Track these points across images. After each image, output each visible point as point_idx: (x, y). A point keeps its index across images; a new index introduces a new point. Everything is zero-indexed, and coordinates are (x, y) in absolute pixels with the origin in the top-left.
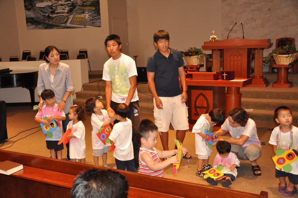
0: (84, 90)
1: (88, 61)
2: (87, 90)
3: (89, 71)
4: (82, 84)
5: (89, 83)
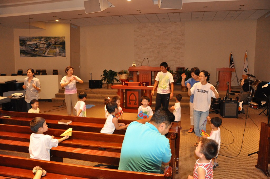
2: (61, 93)
4: (59, 89)
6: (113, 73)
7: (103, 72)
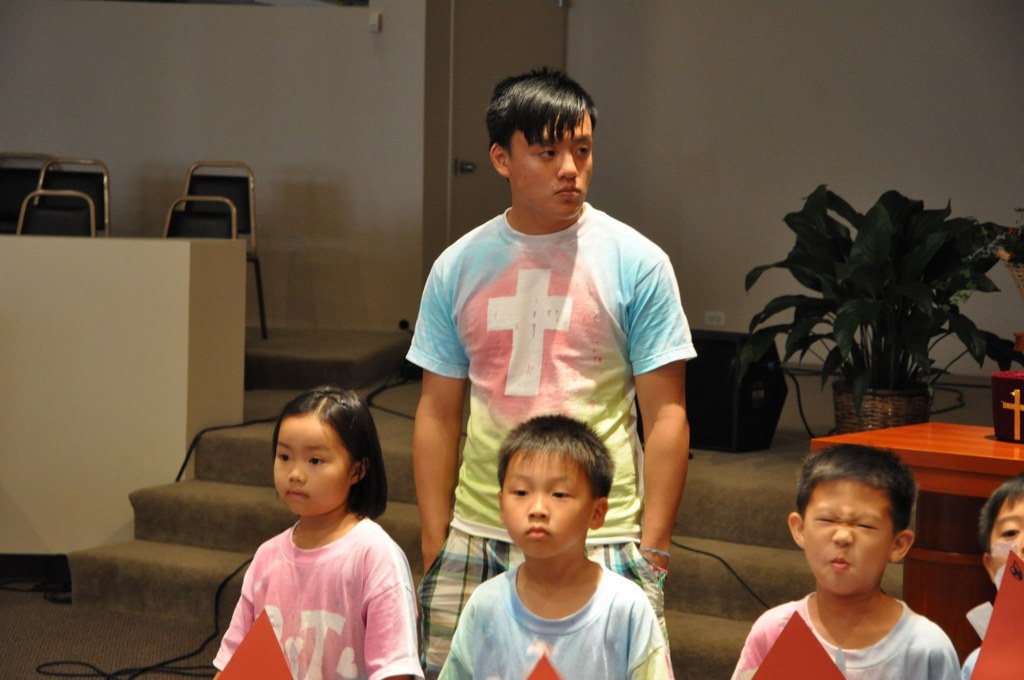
0: (199, 476)
1: (253, 259)
2: (222, 477)
3: (249, 331)
4: (189, 426)
5: (247, 423)
6: (935, 239)
7: (791, 220)
